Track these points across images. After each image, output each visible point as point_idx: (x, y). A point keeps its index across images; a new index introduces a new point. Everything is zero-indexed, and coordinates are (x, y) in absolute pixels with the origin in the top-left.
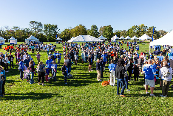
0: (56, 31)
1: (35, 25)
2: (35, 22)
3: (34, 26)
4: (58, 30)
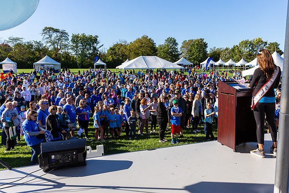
0: (95, 49)
1: (54, 35)
2: (53, 29)
3: (50, 36)
4: (99, 45)
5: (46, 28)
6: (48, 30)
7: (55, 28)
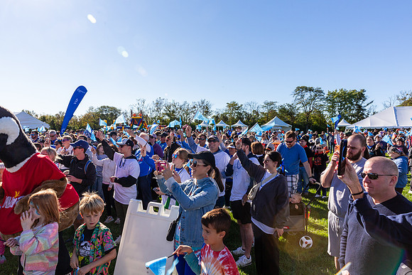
0: (360, 107)
1: (307, 95)
2: (306, 88)
4: (366, 102)
5: (298, 88)
6: (301, 90)
7: (308, 86)
